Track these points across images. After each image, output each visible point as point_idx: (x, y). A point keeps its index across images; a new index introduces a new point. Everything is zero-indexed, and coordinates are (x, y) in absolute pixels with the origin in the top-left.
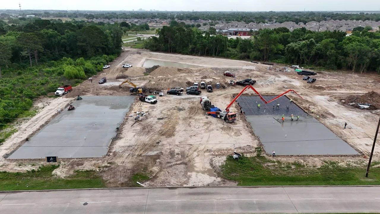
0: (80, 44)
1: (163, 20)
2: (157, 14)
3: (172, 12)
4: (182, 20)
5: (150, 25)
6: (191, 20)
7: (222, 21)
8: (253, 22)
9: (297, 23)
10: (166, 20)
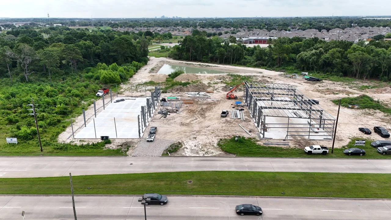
0: (112, 54)
1: (186, 29)
2: (180, 22)
3: (195, 19)
4: (204, 28)
5: (173, 33)
6: (213, 28)
7: (244, 29)
8: (275, 29)
9: (320, 31)
10: (188, 28)
